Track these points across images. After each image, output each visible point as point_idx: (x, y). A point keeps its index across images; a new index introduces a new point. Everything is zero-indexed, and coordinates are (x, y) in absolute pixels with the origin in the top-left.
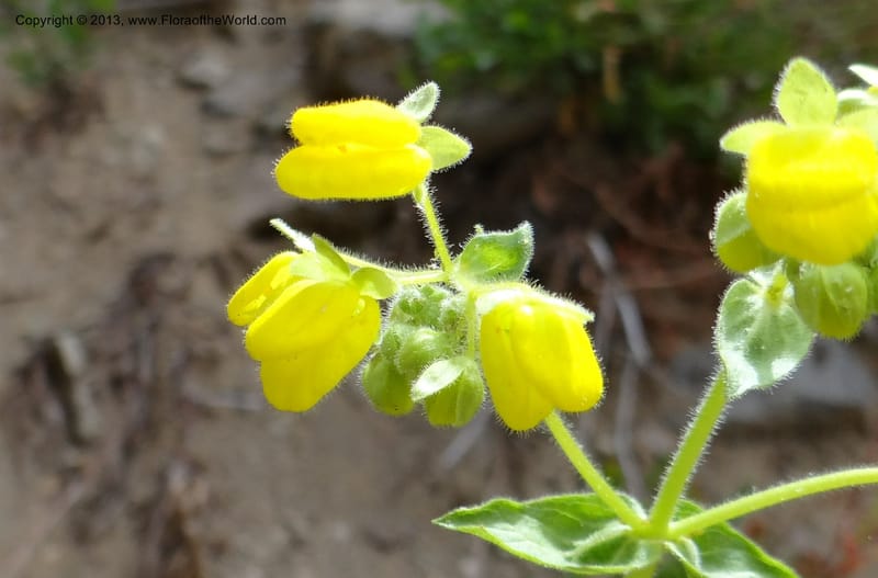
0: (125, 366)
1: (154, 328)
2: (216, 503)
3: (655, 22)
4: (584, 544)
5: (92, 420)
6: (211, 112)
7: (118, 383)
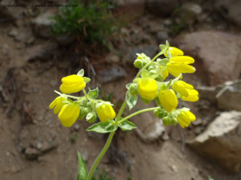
0: (11, 88)
1: (15, 81)
2: (32, 109)
3: (91, 23)
4: (107, 127)
5: (7, 98)
6: (16, 41)
7: (10, 91)
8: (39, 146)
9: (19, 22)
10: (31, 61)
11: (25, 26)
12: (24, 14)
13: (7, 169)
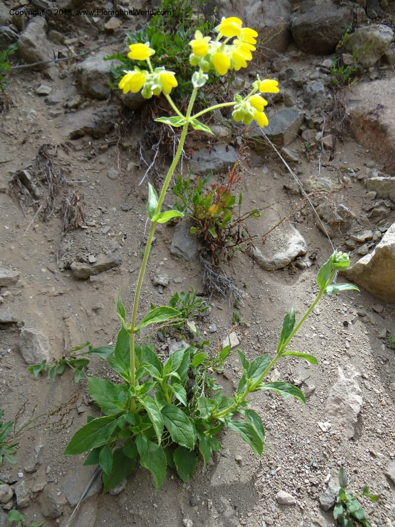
0: (45, 176)
1: (50, 164)
6: (48, 102)
7: (43, 181)
8: (92, 259)
9: (53, 72)
10: (76, 136)
11: (63, 77)
12: (60, 55)
13: (44, 290)
